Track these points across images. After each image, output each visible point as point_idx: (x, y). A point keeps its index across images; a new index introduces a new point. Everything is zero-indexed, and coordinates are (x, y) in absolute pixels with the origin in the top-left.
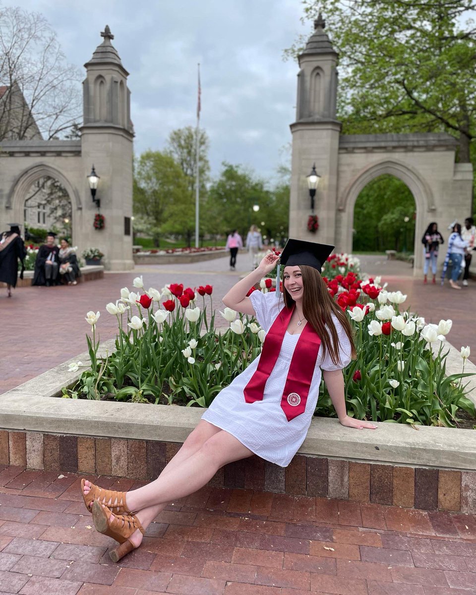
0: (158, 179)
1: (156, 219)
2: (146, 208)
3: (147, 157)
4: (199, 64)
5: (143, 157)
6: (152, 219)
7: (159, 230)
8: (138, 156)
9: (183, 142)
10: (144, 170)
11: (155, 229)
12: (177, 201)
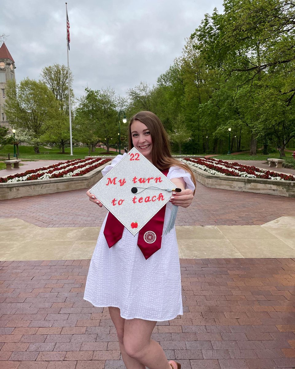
0: (35, 102)
1: (36, 131)
2: (27, 124)
3: (26, 84)
4: (66, 4)
5: (22, 84)
6: (32, 132)
7: (39, 140)
8: (18, 83)
9: (53, 76)
10: (24, 94)
11: (35, 139)
12: (51, 117)
